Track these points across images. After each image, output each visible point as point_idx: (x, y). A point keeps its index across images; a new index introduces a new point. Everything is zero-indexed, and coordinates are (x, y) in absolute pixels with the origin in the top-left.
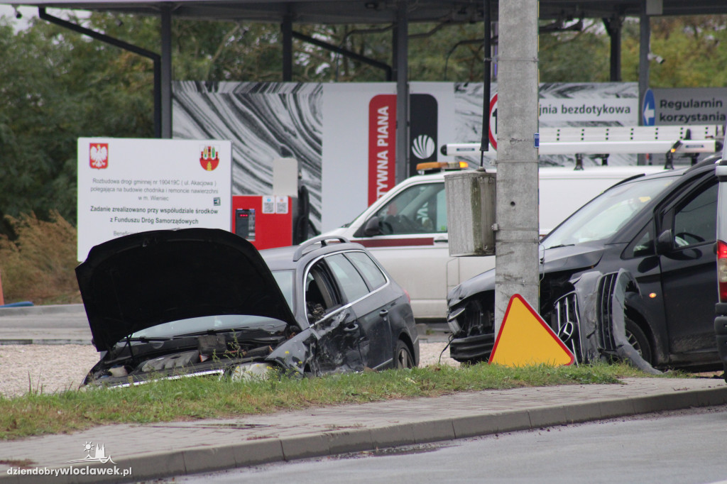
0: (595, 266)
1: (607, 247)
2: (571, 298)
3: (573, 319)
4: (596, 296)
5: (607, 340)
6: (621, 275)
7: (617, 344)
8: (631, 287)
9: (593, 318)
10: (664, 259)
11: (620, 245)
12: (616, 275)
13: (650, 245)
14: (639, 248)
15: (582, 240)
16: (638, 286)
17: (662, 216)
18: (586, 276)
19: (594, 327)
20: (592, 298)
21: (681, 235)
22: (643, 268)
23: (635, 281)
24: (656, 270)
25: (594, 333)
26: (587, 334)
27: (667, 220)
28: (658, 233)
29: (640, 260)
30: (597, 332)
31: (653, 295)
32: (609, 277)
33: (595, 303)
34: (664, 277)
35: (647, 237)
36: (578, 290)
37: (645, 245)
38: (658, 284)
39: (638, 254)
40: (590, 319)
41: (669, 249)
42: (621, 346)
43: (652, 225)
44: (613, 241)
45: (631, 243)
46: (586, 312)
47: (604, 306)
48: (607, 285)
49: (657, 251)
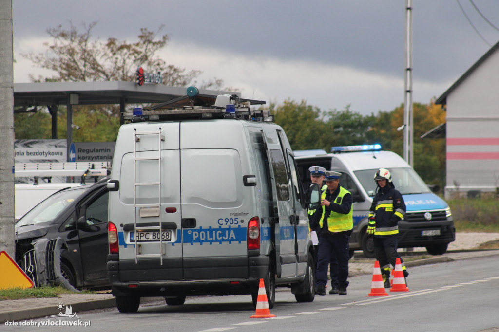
0: (45, 235)
1: (51, 226)
2: (32, 252)
3: (33, 263)
4: (45, 251)
5: (51, 274)
6: (59, 240)
7: (56, 277)
8: (63, 247)
9: (44, 263)
10: (80, 232)
11: (58, 224)
12: (56, 240)
13: (74, 224)
14: (68, 226)
15: (38, 222)
16: (67, 246)
17: (80, 209)
18: (40, 241)
19: (44, 267)
20: (43, 253)
21: (90, 219)
22: (70, 236)
23: (66, 243)
24: (77, 238)
25: (44, 271)
26: (41, 272)
27: (82, 211)
28: (77, 218)
29: (68, 232)
30: (46, 270)
31: (75, 250)
32: (52, 241)
33: (44, 255)
34: (80, 241)
35: (72, 220)
36: (36, 248)
37: (71, 224)
38: (78, 245)
39: (67, 229)
40: (42, 263)
41: (83, 226)
42: (58, 277)
43: (75, 213)
44: (54, 222)
45: (64, 223)
46: (40, 260)
47: (50, 257)
48: (51, 245)
49: (77, 227)
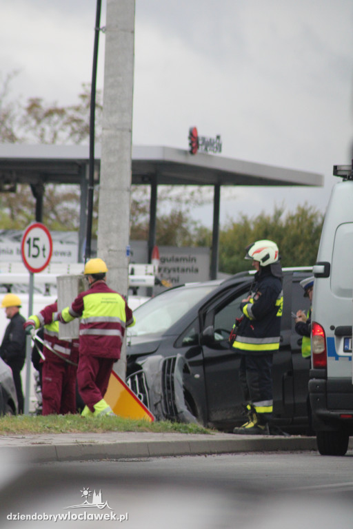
0: (156, 351)
1: (165, 338)
2: (140, 375)
4: (161, 374)
5: (171, 407)
6: (179, 360)
7: (179, 411)
8: (185, 370)
9: (159, 390)
10: (204, 348)
11: (174, 337)
12: (175, 359)
13: (195, 337)
14: (187, 339)
15: (140, 333)
16: (190, 368)
17: (205, 315)
18: (151, 359)
19: (160, 397)
20: (157, 376)
21: (219, 332)
23: (188, 364)
24: (199, 357)
25: (160, 402)
26: (154, 403)
27: (209, 319)
28: (201, 329)
29: (187, 349)
30: (163, 401)
31: (197, 376)
32: (170, 360)
33: (160, 380)
34: (206, 362)
35: (193, 331)
36: (145, 369)
37: (192, 337)
38: (201, 368)
39: (185, 344)
40: (157, 391)
41: (210, 341)
42: (182, 412)
43: (197, 321)
44: (167, 334)
45: (181, 335)
46: (153, 386)
47: (168, 385)
48: (168, 366)
49: (201, 342)
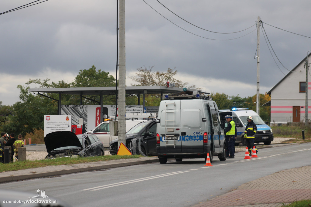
0: (135, 137)
2: (131, 143)
3: (132, 147)
5: (138, 151)
6: (140, 139)
8: (142, 141)
9: (135, 147)
10: (147, 136)
11: (140, 134)
13: (145, 134)
14: (143, 134)
15: (133, 133)
18: (134, 139)
21: (150, 132)
22: (144, 138)
24: (146, 138)
26: (134, 150)
27: (148, 130)
29: (143, 136)
30: (136, 149)
31: (145, 143)
32: (138, 139)
33: (135, 144)
34: (147, 140)
35: (144, 132)
36: (133, 142)
39: (143, 135)
41: (148, 135)
42: (140, 152)
43: (145, 130)
44: (139, 133)
45: (142, 134)
47: (137, 145)
48: (137, 141)
49: (146, 135)
